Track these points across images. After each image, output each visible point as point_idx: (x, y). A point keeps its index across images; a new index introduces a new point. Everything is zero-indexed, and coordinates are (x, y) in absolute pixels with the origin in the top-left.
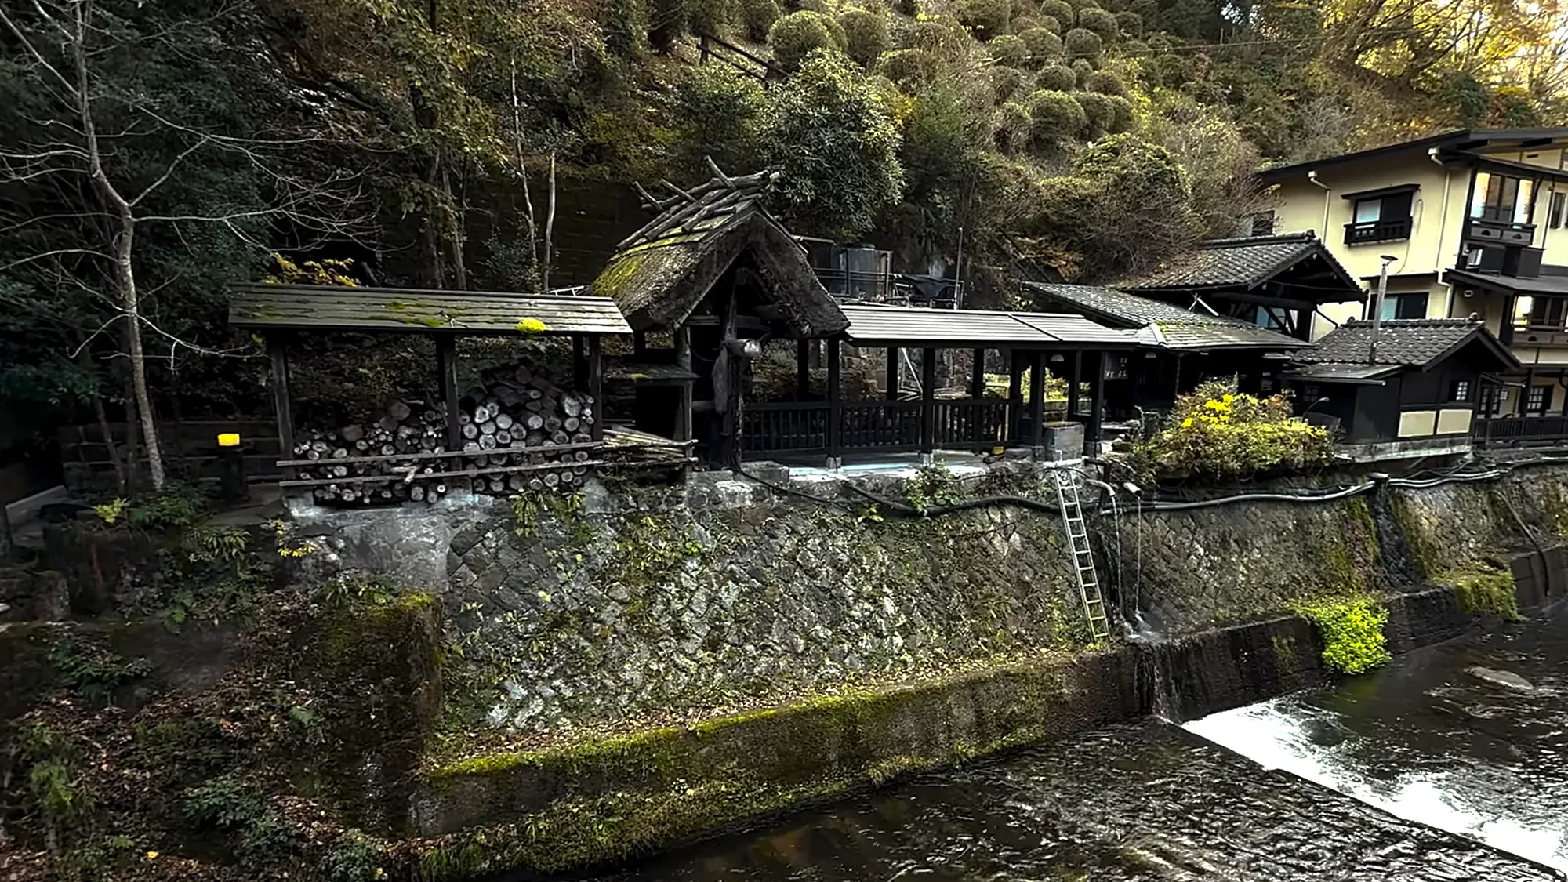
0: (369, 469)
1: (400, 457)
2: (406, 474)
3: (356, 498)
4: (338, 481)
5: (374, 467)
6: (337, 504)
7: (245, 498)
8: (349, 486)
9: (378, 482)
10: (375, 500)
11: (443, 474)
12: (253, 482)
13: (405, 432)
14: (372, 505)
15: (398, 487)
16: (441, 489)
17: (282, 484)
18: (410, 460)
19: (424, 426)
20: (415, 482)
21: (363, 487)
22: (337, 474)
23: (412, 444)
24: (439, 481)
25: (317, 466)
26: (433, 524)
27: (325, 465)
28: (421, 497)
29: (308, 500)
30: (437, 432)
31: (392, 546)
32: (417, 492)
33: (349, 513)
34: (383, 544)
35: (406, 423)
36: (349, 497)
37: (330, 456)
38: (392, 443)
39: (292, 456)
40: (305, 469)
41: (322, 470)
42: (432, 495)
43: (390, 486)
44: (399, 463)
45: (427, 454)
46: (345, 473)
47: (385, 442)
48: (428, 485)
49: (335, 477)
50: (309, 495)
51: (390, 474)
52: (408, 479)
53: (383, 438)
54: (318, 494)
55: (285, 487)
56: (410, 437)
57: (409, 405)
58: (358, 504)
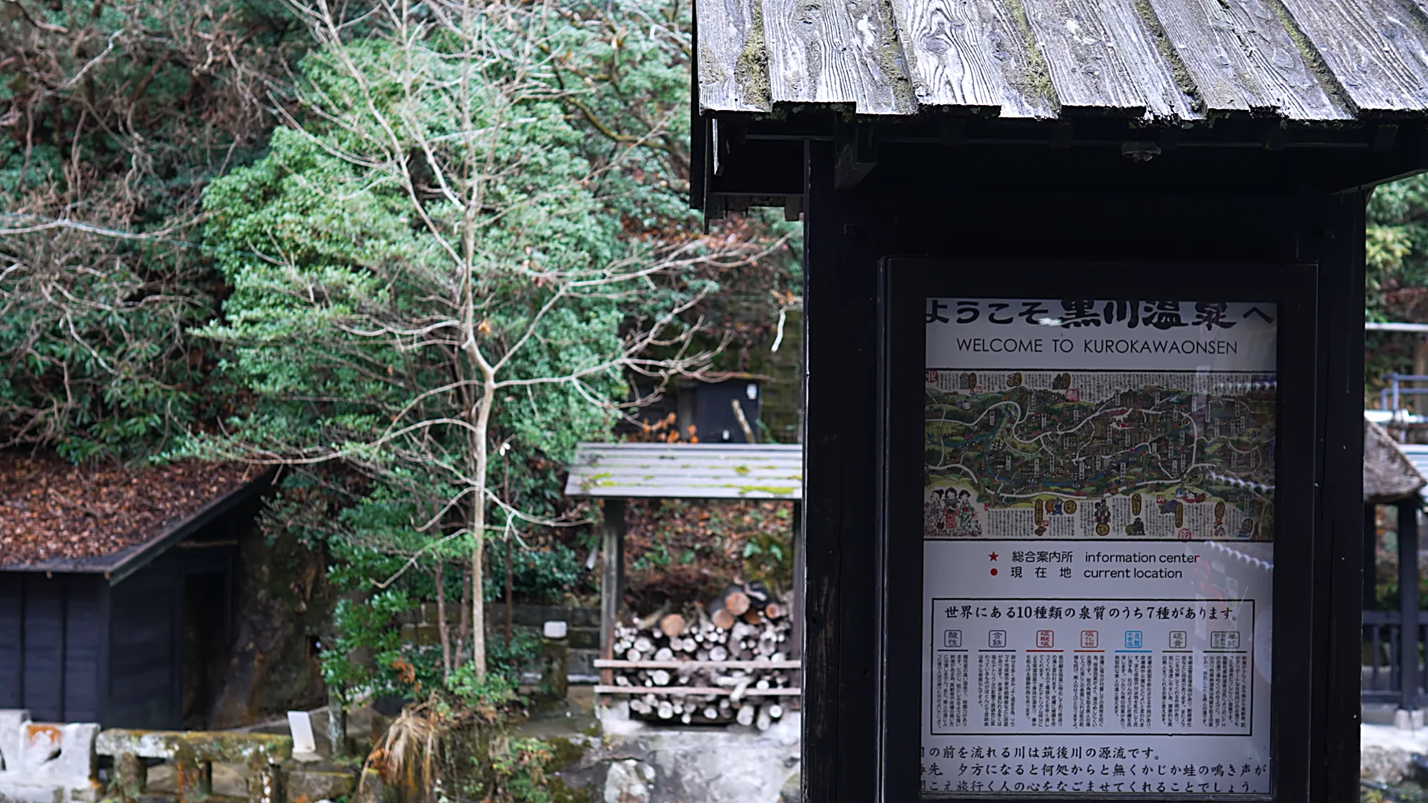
0: (693, 680)
1: (732, 663)
2: (733, 688)
3: (675, 714)
4: (657, 690)
5: (701, 676)
6: (653, 721)
7: (562, 703)
8: (669, 698)
9: (703, 695)
10: (699, 719)
11: (779, 691)
12: (574, 684)
13: (741, 630)
14: (694, 725)
15: (724, 704)
16: (776, 711)
17: (598, 689)
18: (742, 670)
19: (764, 625)
20: (743, 700)
21: (685, 701)
22: (657, 682)
23: (747, 648)
24: (775, 700)
25: (638, 669)
26: (761, 759)
27: (644, 669)
28: (748, 721)
29: (622, 713)
30: (777, 634)
31: (708, 784)
32: (746, 714)
33: (666, 734)
34: (698, 780)
35: (743, 619)
36: (665, 712)
37: (653, 658)
38: (726, 646)
39: (610, 654)
40: (623, 672)
41: (642, 676)
42: (763, 721)
43: (716, 703)
44: (728, 672)
45: (762, 662)
46: (665, 682)
47: (717, 644)
48: (760, 704)
49: (654, 685)
50: (624, 706)
51: (716, 686)
52: (736, 696)
53: (713, 638)
54: (635, 704)
55: (603, 694)
56: (746, 639)
57: (750, 597)
58: (674, 723)
